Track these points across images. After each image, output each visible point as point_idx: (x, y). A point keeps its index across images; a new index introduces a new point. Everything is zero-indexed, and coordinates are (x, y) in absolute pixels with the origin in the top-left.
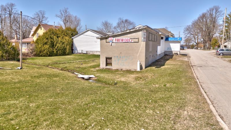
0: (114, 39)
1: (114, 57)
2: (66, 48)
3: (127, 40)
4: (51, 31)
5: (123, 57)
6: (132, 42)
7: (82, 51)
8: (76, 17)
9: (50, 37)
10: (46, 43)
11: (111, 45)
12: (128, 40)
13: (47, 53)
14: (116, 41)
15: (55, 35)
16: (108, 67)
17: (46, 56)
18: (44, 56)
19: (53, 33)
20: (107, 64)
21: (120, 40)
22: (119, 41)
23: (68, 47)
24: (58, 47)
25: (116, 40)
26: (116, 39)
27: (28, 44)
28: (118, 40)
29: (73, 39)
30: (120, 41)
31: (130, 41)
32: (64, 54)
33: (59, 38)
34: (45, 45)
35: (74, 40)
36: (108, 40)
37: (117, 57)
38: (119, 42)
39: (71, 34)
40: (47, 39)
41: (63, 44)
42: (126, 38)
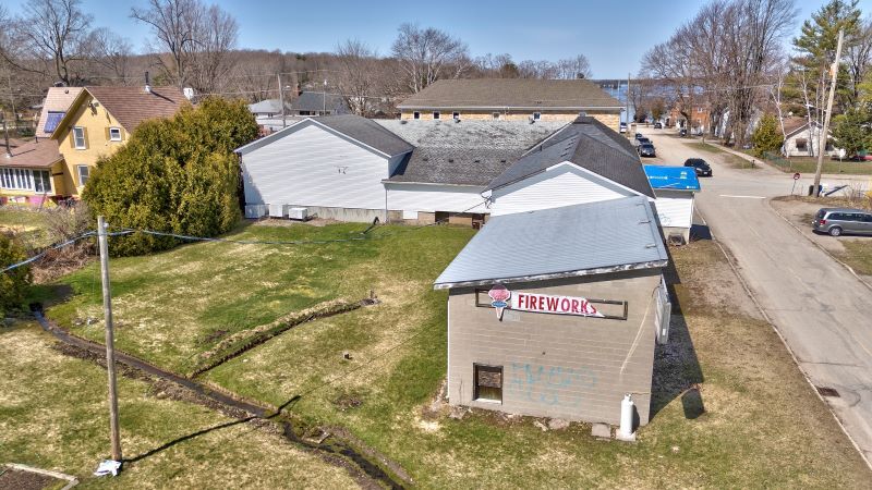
0: (515, 295)
1: (514, 365)
2: (218, 207)
3: (575, 307)
4: (152, 138)
5: (553, 369)
6: (598, 314)
7: (286, 207)
8: (214, 12)
9: (150, 166)
10: (136, 198)
11: (501, 320)
12: (579, 308)
13: (146, 242)
14: (523, 305)
15: (168, 153)
16: (483, 402)
17: (143, 253)
18: (134, 253)
19: (160, 147)
20: (479, 391)
21: (541, 303)
22: (537, 304)
23: (227, 198)
24: (186, 209)
25: (524, 299)
26: (521, 296)
27: (36, 174)
28: (533, 303)
29: (240, 155)
30: (541, 308)
31: (590, 310)
32: (215, 231)
33: (189, 165)
34: (132, 206)
35: (245, 158)
36: (484, 298)
37: (528, 366)
38: (538, 310)
39: (229, 134)
40: (140, 176)
41: (205, 193)
42: (570, 299)
